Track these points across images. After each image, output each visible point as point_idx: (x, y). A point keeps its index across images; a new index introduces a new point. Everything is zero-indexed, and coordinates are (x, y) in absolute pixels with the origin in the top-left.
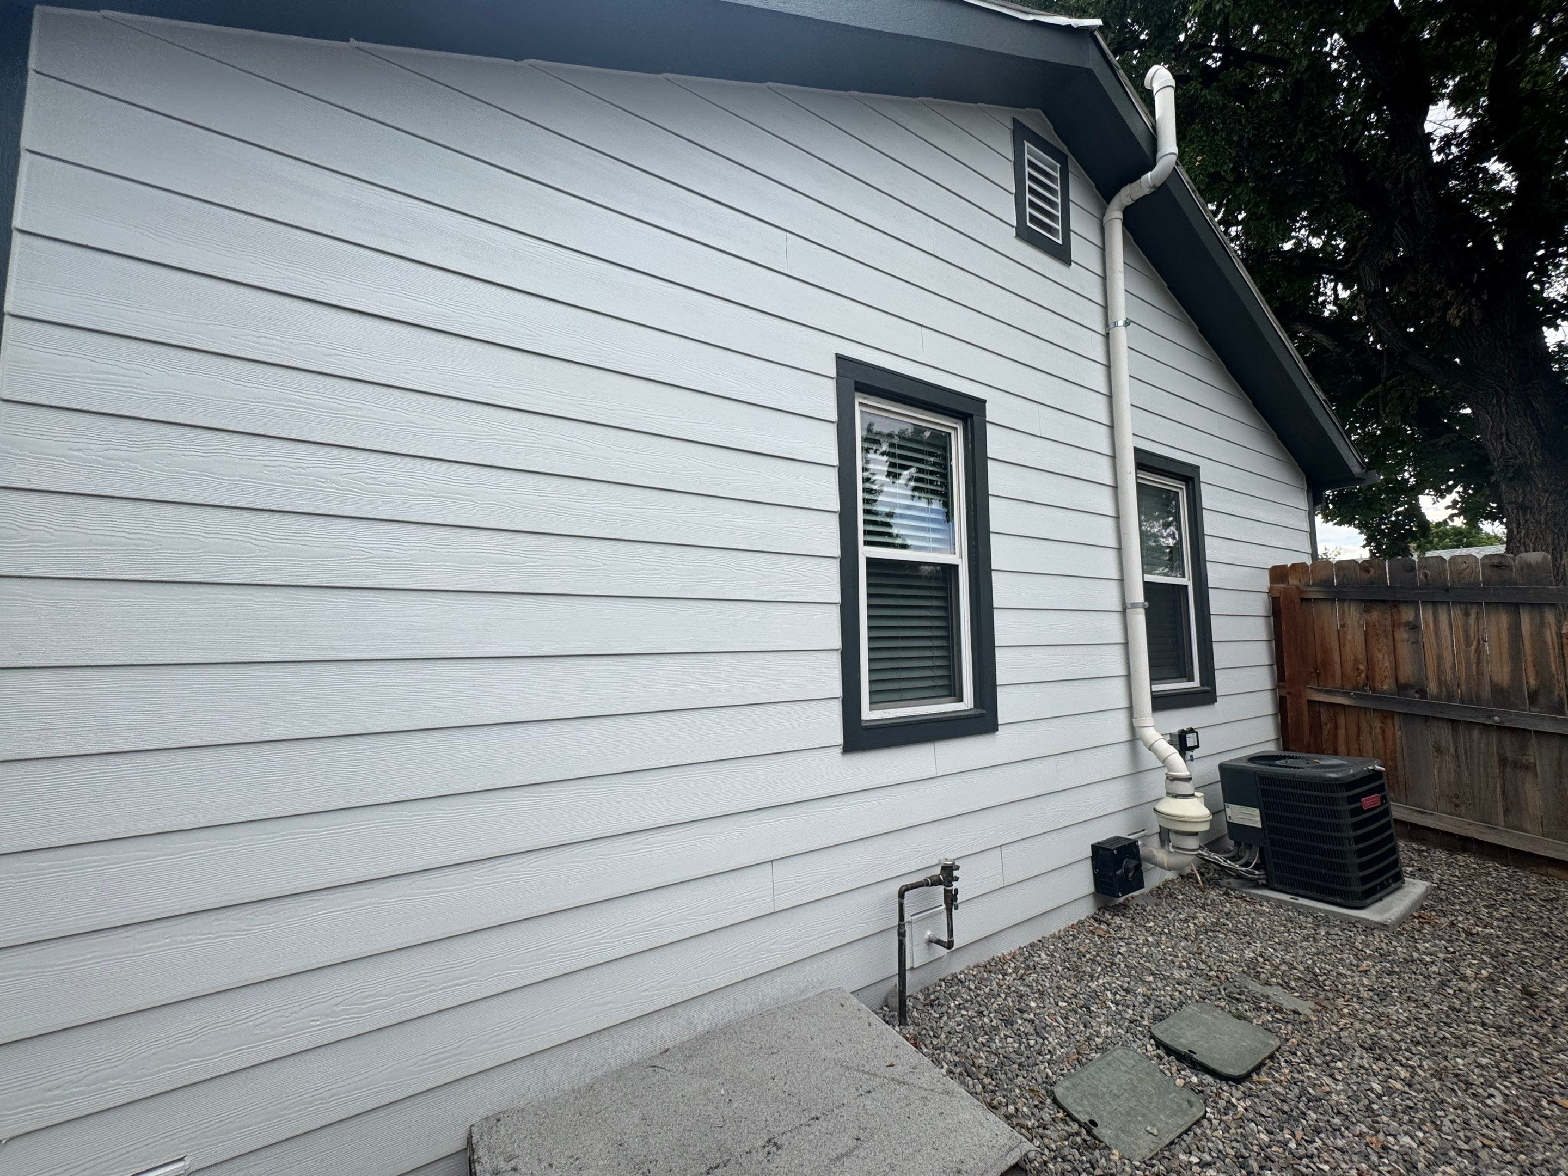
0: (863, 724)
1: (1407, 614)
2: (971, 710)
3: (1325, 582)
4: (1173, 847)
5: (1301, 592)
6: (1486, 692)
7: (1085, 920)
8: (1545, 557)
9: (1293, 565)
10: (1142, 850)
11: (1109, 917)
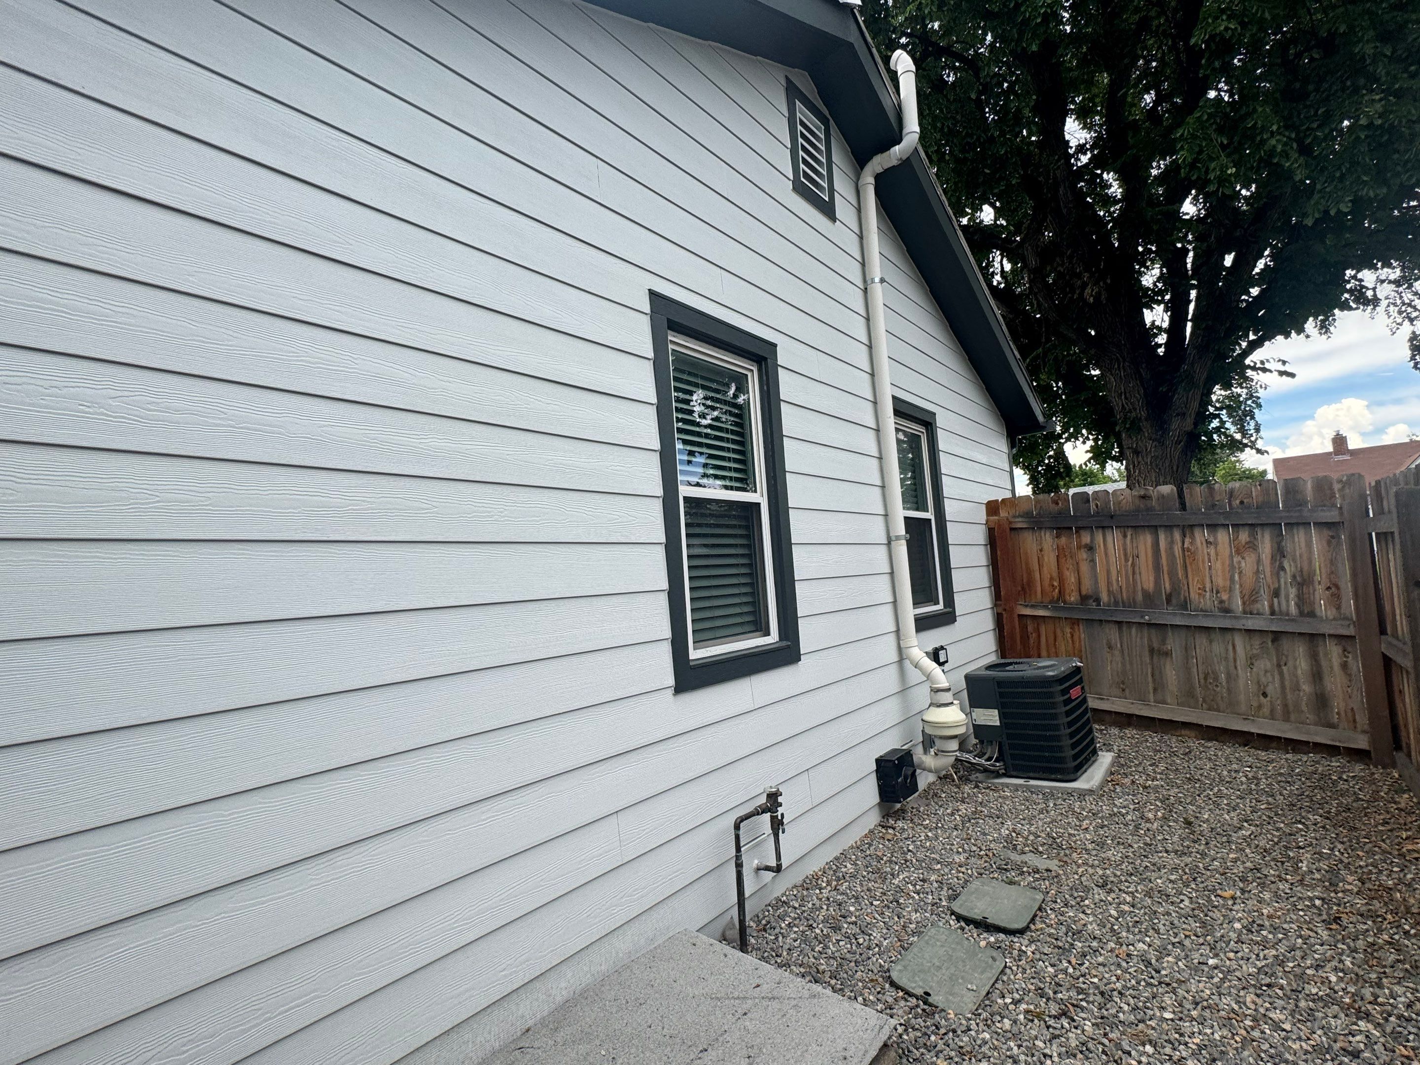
0: (691, 664)
1: (1086, 538)
2: (776, 642)
3: (1027, 513)
4: (939, 751)
5: (1011, 523)
6: (1140, 597)
8: (1172, 489)
9: (1003, 500)
10: (914, 759)
11: (894, 822)
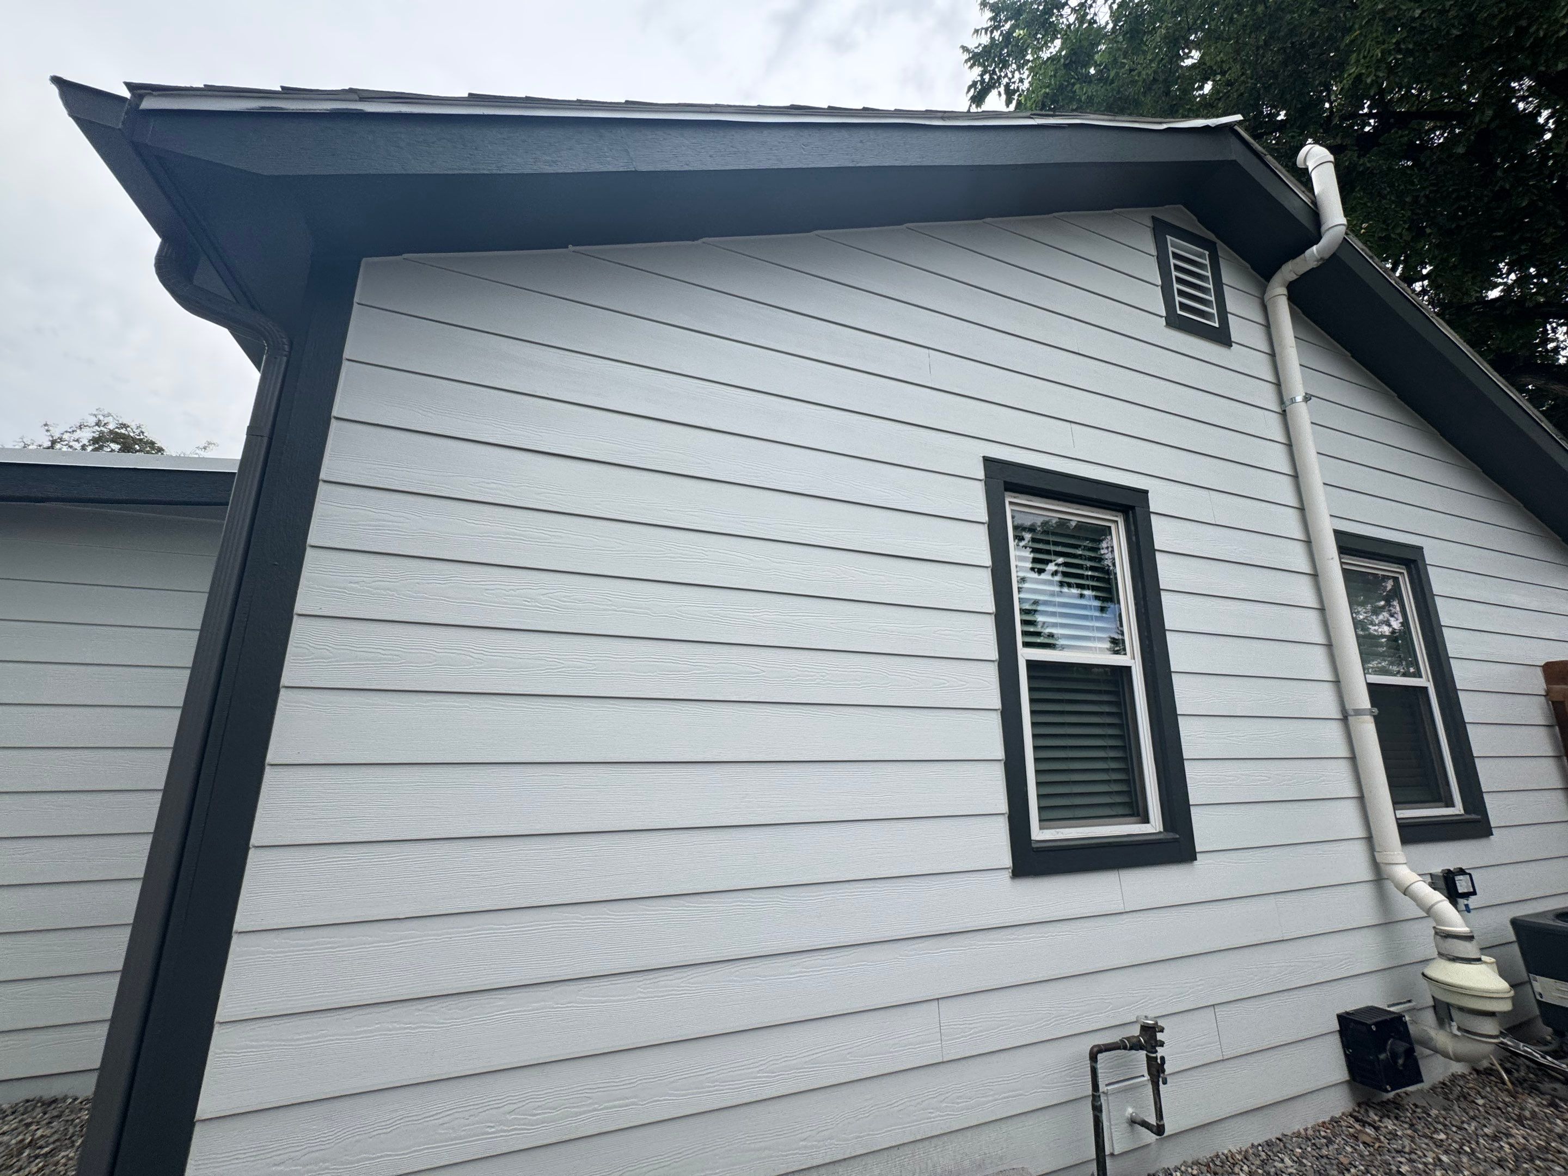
0: (1034, 845)
2: (1160, 832)
4: (1459, 1029)
7: (1341, 1118)
10: (1412, 1029)
11: (1377, 1118)
